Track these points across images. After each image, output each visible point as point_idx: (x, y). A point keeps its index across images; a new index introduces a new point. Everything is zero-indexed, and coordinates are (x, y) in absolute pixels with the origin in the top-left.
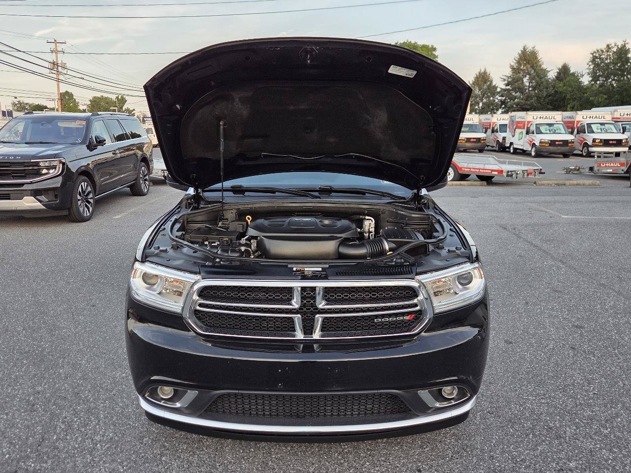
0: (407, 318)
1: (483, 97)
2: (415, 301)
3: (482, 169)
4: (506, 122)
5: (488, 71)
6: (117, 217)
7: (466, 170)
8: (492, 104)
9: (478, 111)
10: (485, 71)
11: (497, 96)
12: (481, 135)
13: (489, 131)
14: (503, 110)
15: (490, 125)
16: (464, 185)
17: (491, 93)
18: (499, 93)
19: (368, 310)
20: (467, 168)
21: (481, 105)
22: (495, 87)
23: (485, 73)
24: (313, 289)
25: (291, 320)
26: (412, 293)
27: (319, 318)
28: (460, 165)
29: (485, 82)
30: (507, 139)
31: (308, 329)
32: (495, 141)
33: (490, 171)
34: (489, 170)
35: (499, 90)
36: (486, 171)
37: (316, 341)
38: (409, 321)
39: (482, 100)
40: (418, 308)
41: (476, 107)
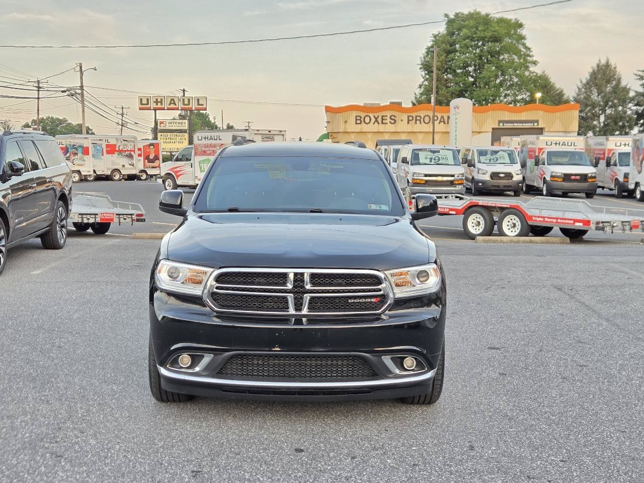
0: (373, 300)
1: (606, 106)
2: (380, 287)
3: (561, 219)
4: (628, 149)
5: (612, 62)
6: (35, 272)
7: (538, 219)
8: (622, 118)
9: (598, 129)
10: (607, 62)
11: (630, 105)
12: (589, 170)
13: (603, 163)
14: (641, 129)
15: (604, 154)
16: (537, 243)
17: (619, 99)
18: (632, 99)
19: (344, 291)
20: (539, 217)
21: (602, 118)
22: (626, 90)
23: (608, 65)
24: (302, 274)
25: (285, 298)
26: (378, 281)
27: (307, 297)
28: (530, 212)
29: (608, 82)
30: (630, 177)
31: (298, 307)
32: (612, 180)
33: (572, 222)
34: (571, 220)
35: (632, 94)
36: (567, 221)
37: (304, 316)
38: (376, 303)
39: (604, 111)
40: (382, 292)
41: (595, 123)
